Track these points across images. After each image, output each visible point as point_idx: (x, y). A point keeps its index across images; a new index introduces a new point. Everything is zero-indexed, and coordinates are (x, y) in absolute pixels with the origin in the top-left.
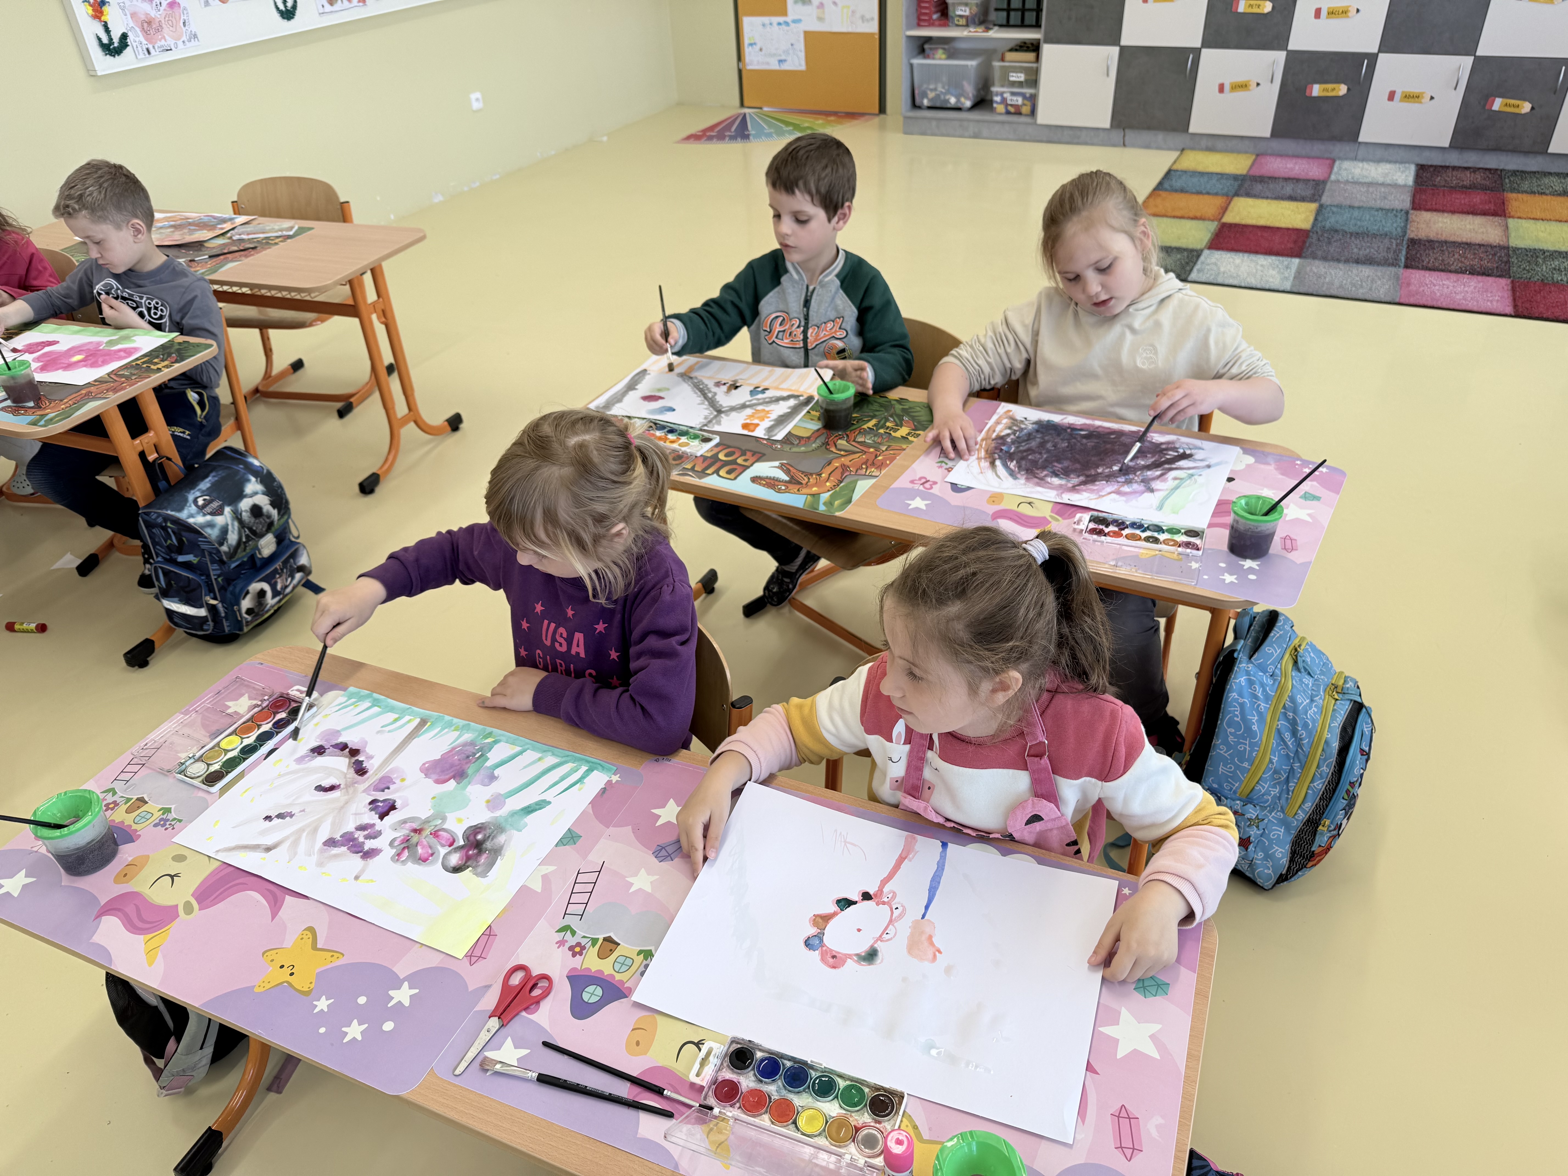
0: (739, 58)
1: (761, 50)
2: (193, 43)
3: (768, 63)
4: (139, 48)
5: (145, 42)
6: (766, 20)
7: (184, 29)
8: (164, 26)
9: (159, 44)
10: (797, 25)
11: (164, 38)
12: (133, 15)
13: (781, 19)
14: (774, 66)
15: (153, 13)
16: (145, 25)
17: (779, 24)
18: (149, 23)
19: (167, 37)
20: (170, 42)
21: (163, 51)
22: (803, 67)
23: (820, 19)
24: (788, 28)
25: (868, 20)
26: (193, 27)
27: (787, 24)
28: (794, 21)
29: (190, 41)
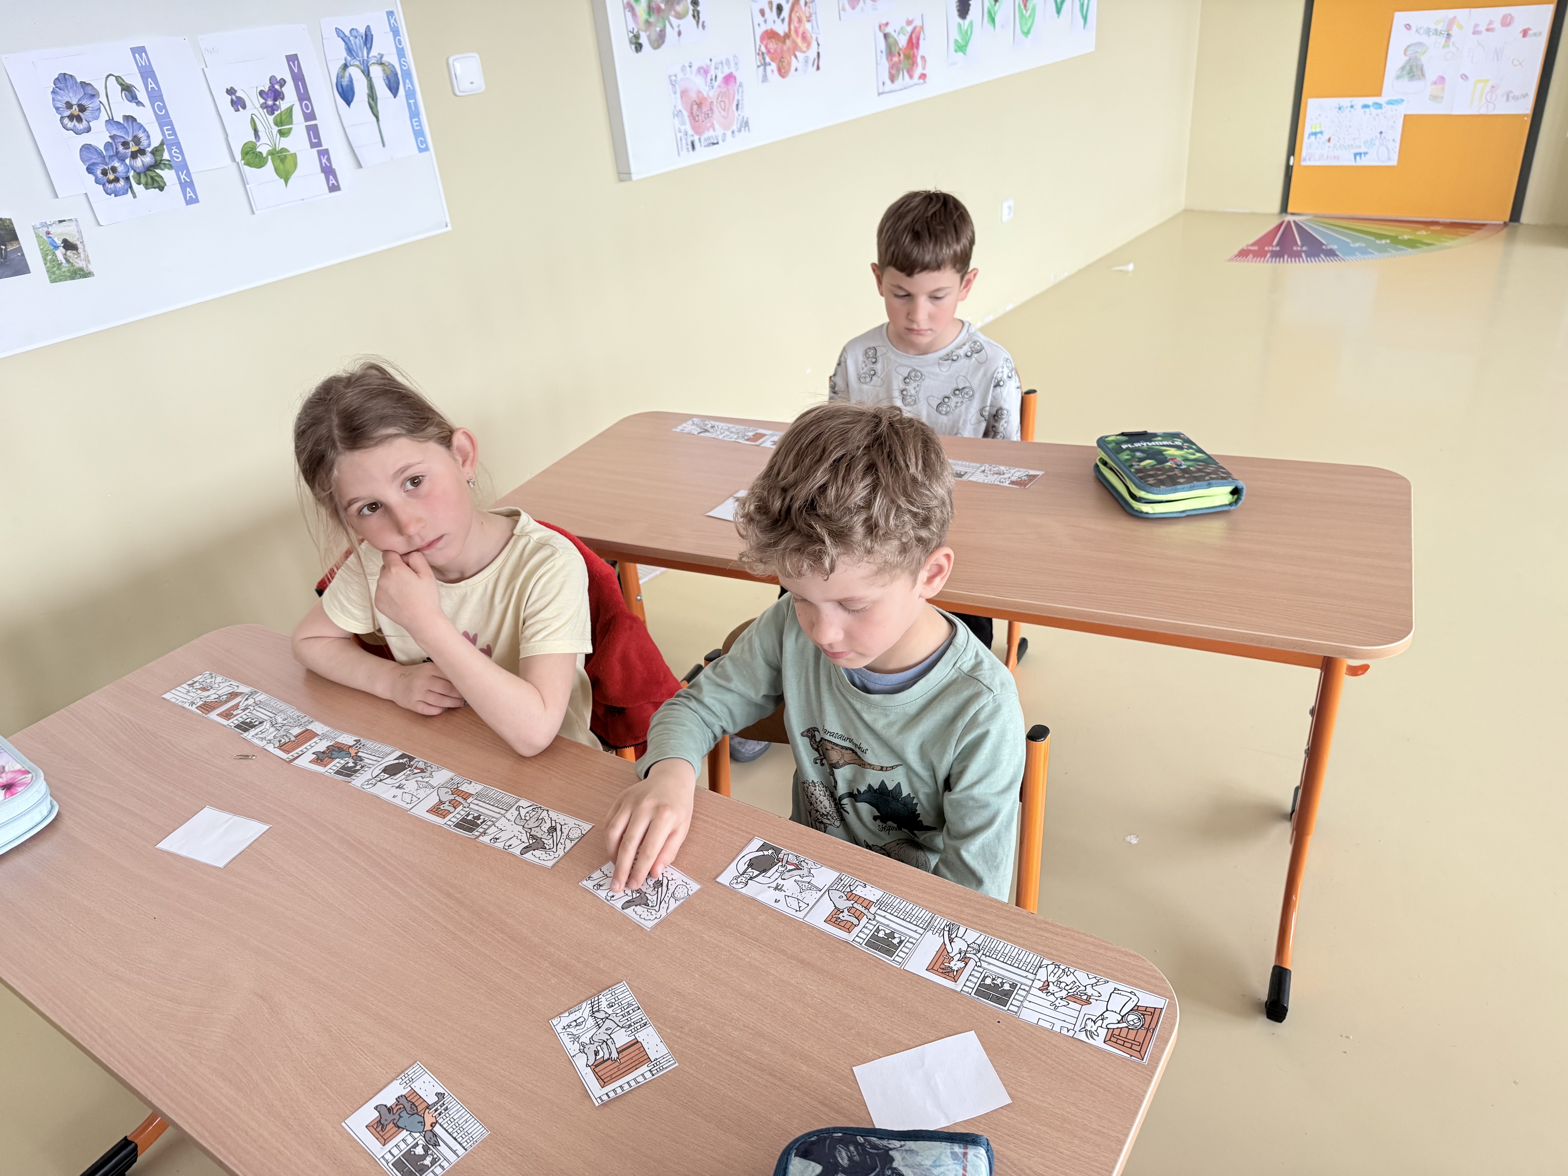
0: (1292, 150)
1: (1329, 140)
2: (744, 133)
3: (1337, 158)
4: (684, 141)
5: (690, 132)
6: (1345, 102)
7: (736, 114)
8: (715, 109)
9: (706, 135)
10: (1394, 107)
11: (713, 126)
12: (684, 93)
13: (1370, 101)
14: (1346, 160)
15: (705, 90)
16: (695, 107)
17: (1366, 106)
18: (699, 105)
19: (717, 126)
20: (719, 131)
21: (709, 145)
22: (1394, 162)
23: (1435, 98)
24: (1379, 111)
25: (1516, 98)
26: (747, 111)
27: (1379, 106)
28: (1390, 103)
29: (739, 131)
